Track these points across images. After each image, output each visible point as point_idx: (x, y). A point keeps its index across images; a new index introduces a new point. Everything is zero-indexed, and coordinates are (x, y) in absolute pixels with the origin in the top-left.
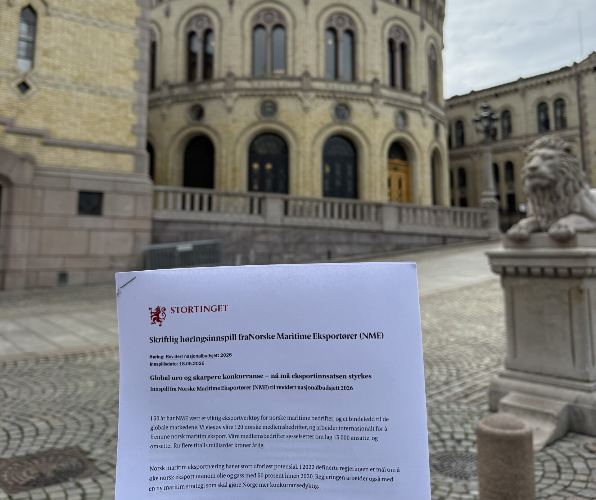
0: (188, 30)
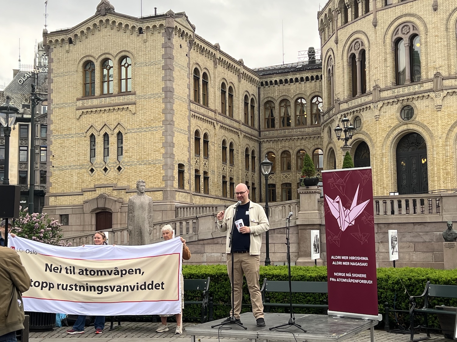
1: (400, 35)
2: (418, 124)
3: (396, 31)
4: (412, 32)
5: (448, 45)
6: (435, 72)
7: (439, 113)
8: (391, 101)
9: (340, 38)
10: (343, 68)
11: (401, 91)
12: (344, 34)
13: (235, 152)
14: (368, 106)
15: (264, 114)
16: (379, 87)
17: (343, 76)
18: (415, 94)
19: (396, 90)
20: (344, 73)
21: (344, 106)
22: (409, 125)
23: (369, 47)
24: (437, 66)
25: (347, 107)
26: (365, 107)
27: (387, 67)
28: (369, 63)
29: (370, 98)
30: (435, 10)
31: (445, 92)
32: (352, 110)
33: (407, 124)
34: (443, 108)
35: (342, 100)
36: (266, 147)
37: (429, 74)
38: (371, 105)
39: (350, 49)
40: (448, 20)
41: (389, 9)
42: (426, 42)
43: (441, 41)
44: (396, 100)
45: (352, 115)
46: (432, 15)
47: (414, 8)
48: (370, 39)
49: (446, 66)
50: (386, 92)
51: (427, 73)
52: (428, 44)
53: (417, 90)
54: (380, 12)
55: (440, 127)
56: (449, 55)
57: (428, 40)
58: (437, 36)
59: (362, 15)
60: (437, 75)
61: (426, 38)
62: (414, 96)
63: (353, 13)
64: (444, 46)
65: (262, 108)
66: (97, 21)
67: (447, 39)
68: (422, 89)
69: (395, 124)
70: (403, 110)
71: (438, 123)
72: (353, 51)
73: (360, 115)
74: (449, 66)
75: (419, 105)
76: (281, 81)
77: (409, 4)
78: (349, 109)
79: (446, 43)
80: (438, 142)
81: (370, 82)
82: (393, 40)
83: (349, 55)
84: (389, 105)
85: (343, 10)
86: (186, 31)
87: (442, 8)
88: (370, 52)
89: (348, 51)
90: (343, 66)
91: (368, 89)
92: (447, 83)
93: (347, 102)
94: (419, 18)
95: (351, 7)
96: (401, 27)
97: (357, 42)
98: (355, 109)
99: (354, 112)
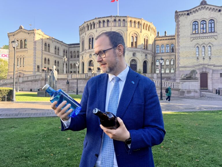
0: (89, 38)
4: (92, 37)
11: (90, 50)
13: (59, 63)
15: (70, 55)
18: (92, 51)
30: (96, 32)
36: (70, 62)
65: (70, 53)
66: (19, 30)
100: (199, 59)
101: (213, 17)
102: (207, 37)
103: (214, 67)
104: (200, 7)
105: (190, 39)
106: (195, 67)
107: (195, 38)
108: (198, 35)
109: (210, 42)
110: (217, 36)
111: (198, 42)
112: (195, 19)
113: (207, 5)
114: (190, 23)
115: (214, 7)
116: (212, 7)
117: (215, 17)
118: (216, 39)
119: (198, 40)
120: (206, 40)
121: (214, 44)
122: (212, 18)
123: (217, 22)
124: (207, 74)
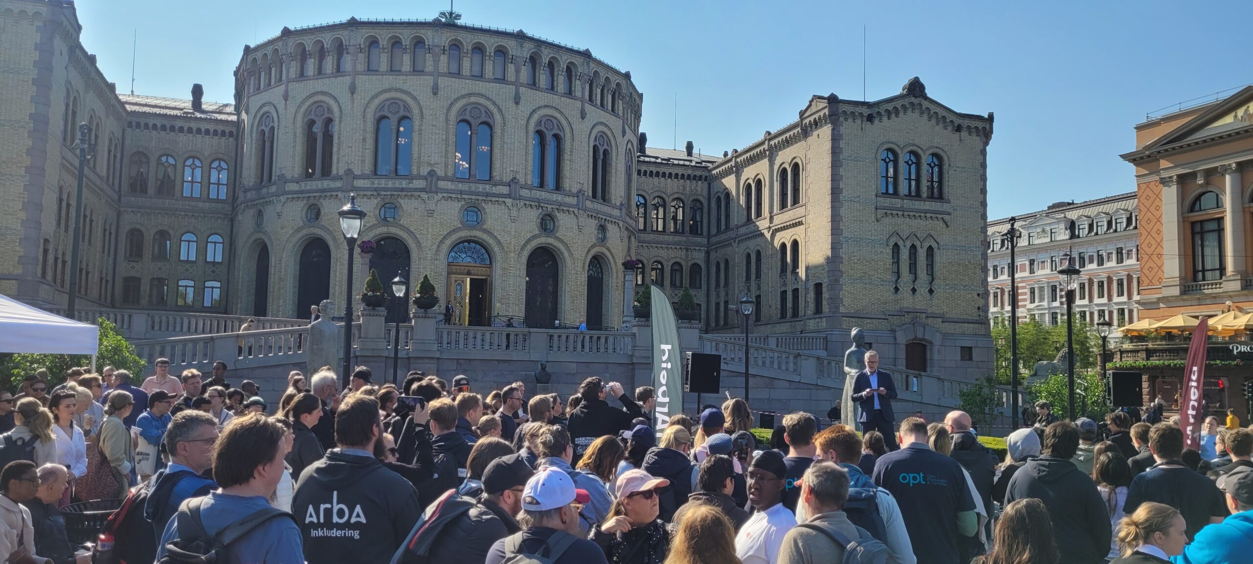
1: (386, 113)
2: (403, 228)
3: (381, 107)
5: (447, 139)
6: (429, 169)
7: (430, 219)
8: (369, 193)
9: (290, 93)
10: (295, 136)
12: (300, 90)
14: (334, 193)
16: (352, 172)
17: (294, 146)
19: (376, 182)
20: (294, 142)
21: (294, 187)
22: (390, 228)
23: (341, 118)
24: (432, 162)
25: (298, 189)
26: (328, 194)
27: (366, 149)
28: (339, 138)
29: (339, 184)
31: (440, 195)
32: (307, 195)
33: (388, 226)
34: (435, 213)
35: (289, 176)
37: (421, 169)
38: (340, 194)
39: (308, 111)
40: (449, 109)
41: (374, 77)
42: (420, 130)
43: (439, 134)
44: (375, 193)
45: (305, 202)
46: (430, 98)
47: (408, 84)
48: (343, 108)
49: (443, 165)
50: (362, 181)
51: (419, 168)
52: (423, 133)
53: (404, 186)
54: (360, 76)
55: (430, 236)
56: (447, 151)
57: (423, 128)
58: (435, 126)
59: (332, 73)
60: (432, 173)
61: (421, 125)
62: (400, 193)
63: (317, 67)
64: (443, 140)
67: (446, 132)
68: (411, 186)
69: (371, 224)
70: (383, 208)
71: (428, 231)
72: (313, 117)
73: (319, 204)
74: (446, 165)
75: (406, 204)
76: (164, 128)
77: (402, 77)
78: (302, 192)
79: (444, 137)
80: (427, 254)
81: (338, 163)
82: (376, 117)
83: (306, 120)
84: (365, 199)
85: (299, 57)
86: (72, 31)
87: (442, 93)
88: (343, 124)
89: (305, 114)
90: (295, 132)
91: (334, 172)
92: (442, 184)
93: (297, 183)
94: (414, 98)
95: (314, 58)
96: (387, 103)
97: (321, 106)
98: (311, 195)
99: (309, 197)
100: (901, 289)
101: (941, 147)
102: (923, 215)
103: (944, 324)
104: (906, 102)
105: (873, 210)
106: (890, 317)
107: (889, 212)
108: (897, 202)
109: (932, 233)
110: (949, 214)
111: (896, 228)
112: (889, 142)
113: (926, 98)
114: (875, 151)
115: (945, 114)
116: (941, 113)
117: (946, 149)
118: (947, 225)
119: (900, 220)
120: (922, 223)
121: (941, 243)
122: (937, 147)
123: (949, 165)
124: (924, 346)
